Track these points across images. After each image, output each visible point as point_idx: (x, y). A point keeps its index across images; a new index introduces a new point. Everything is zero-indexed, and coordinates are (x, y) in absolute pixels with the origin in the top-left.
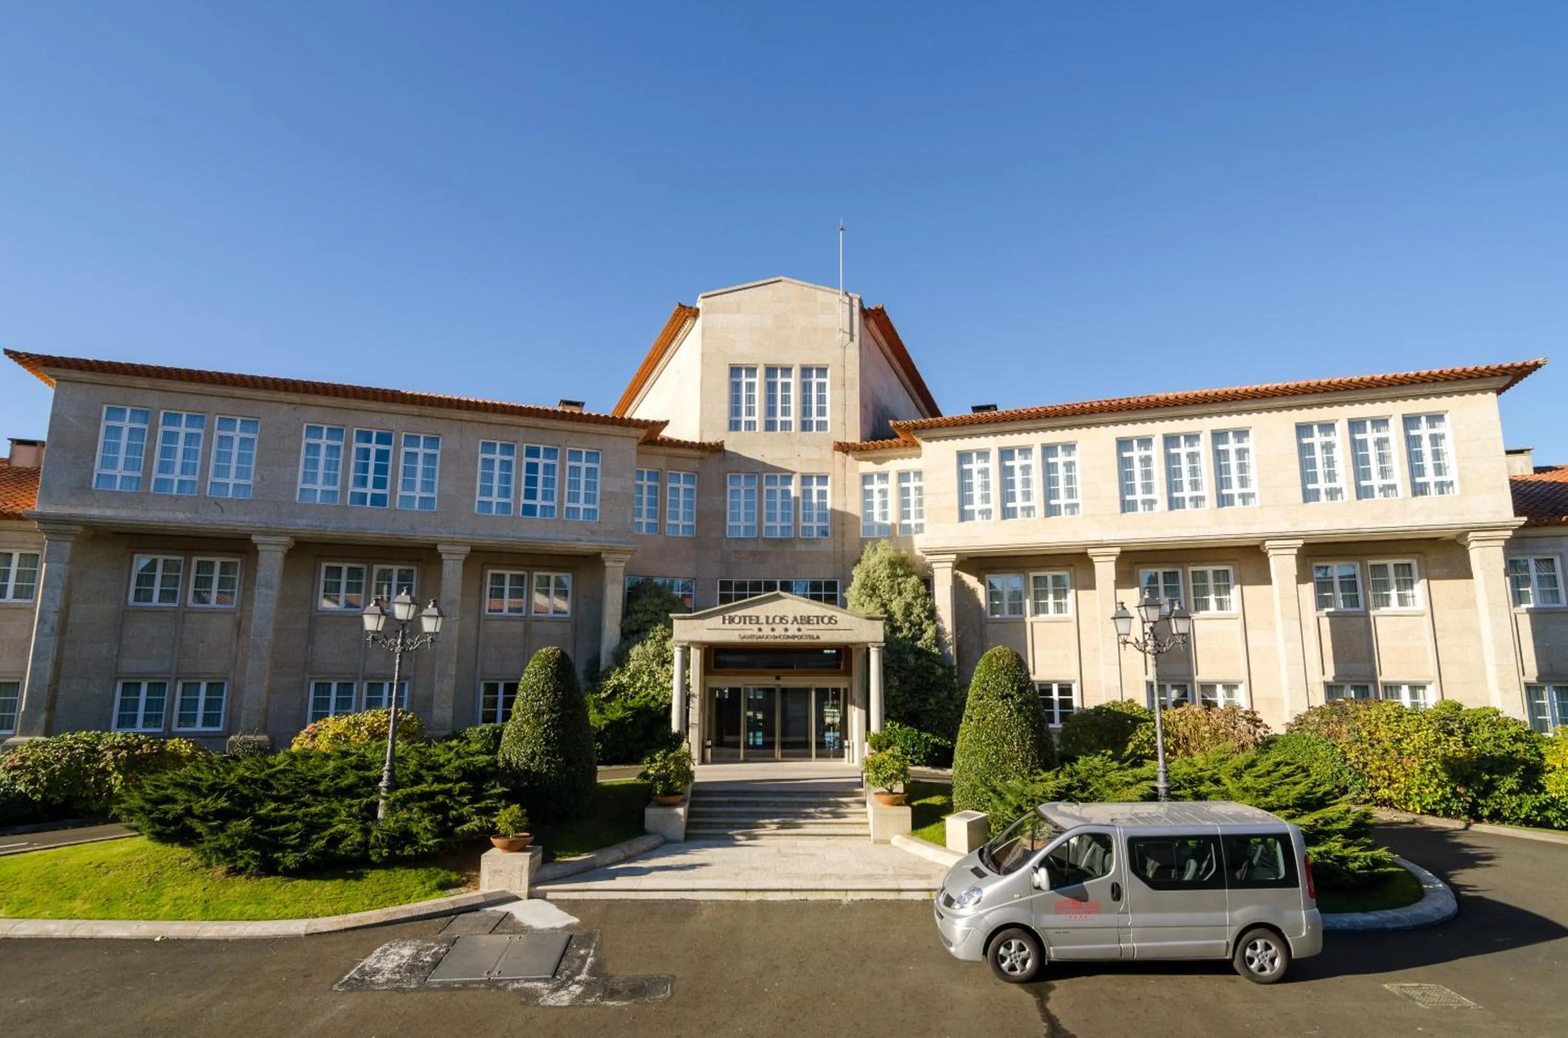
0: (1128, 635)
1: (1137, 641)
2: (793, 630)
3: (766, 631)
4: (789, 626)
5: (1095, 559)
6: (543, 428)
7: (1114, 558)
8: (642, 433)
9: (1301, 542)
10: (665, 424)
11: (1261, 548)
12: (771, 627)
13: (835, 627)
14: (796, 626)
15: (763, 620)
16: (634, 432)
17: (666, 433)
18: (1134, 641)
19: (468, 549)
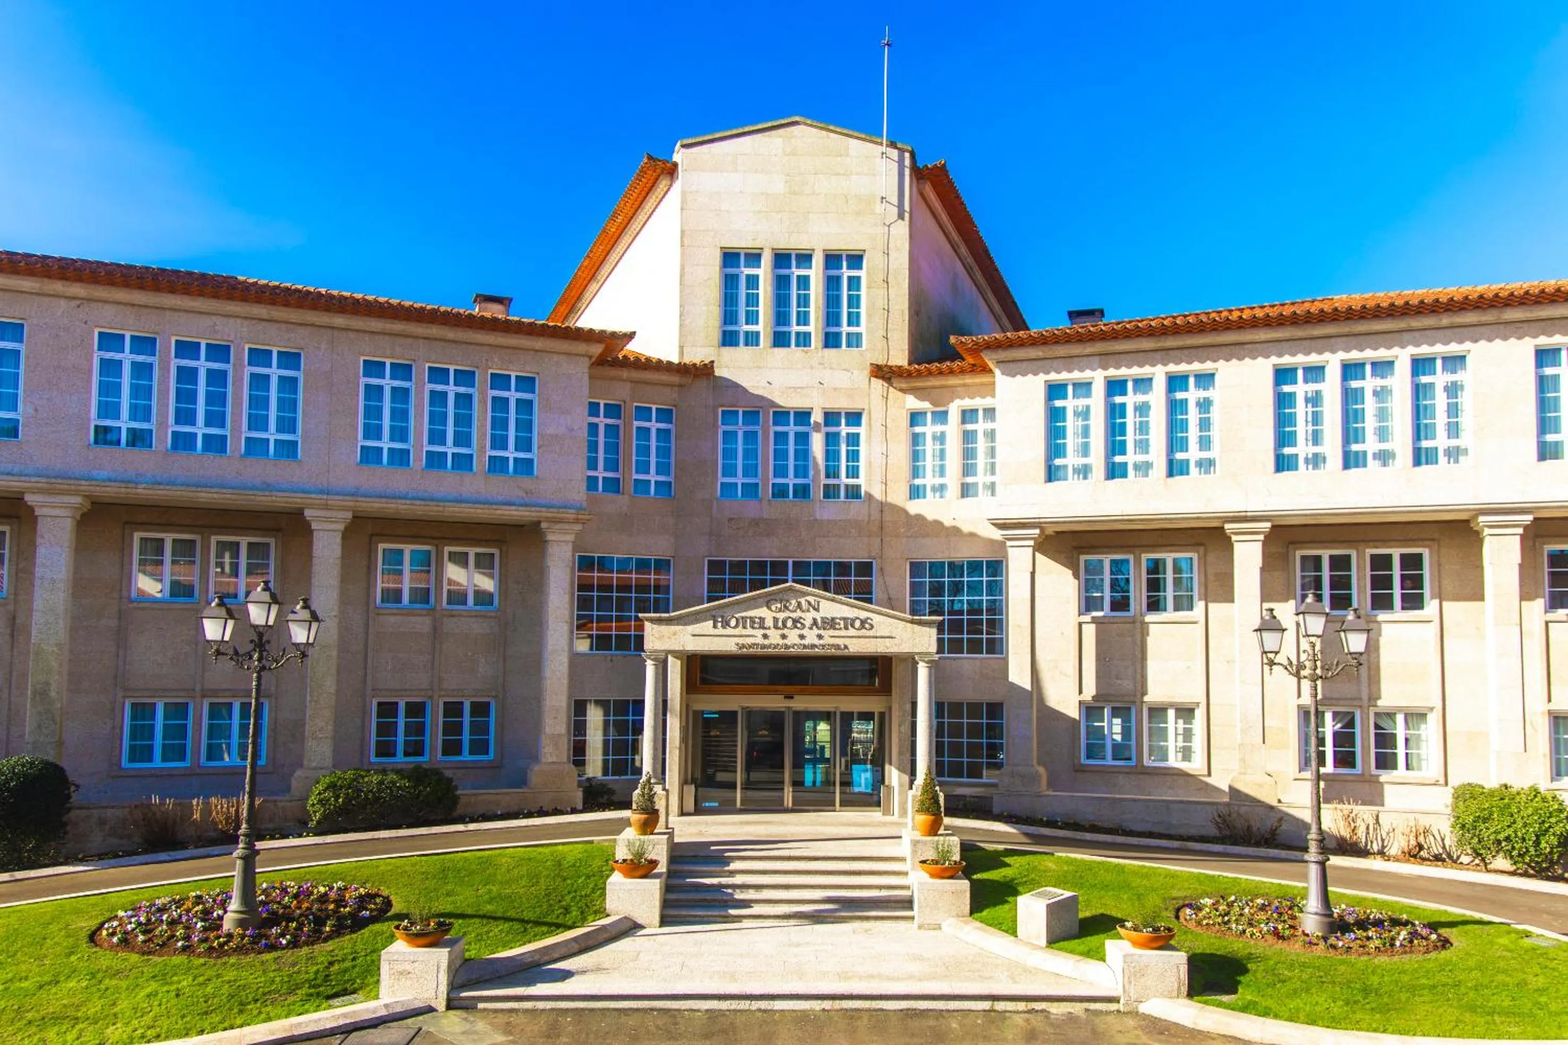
0: (1276, 653)
1: (1291, 663)
2: (811, 637)
3: (775, 637)
4: (805, 632)
5: (1234, 538)
6: (454, 342)
7: (1261, 537)
8: (597, 349)
9: (1530, 517)
10: (631, 336)
11: (1472, 525)
12: (780, 632)
13: (871, 633)
14: (816, 631)
15: (769, 622)
16: (582, 347)
17: (633, 347)
18: (1286, 663)
19: (349, 515)
